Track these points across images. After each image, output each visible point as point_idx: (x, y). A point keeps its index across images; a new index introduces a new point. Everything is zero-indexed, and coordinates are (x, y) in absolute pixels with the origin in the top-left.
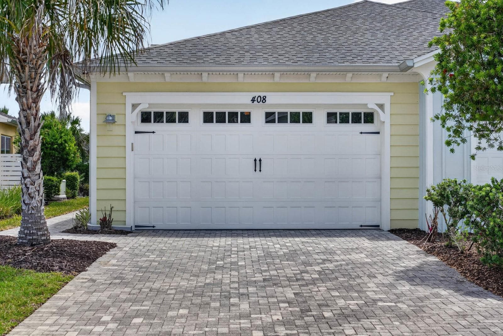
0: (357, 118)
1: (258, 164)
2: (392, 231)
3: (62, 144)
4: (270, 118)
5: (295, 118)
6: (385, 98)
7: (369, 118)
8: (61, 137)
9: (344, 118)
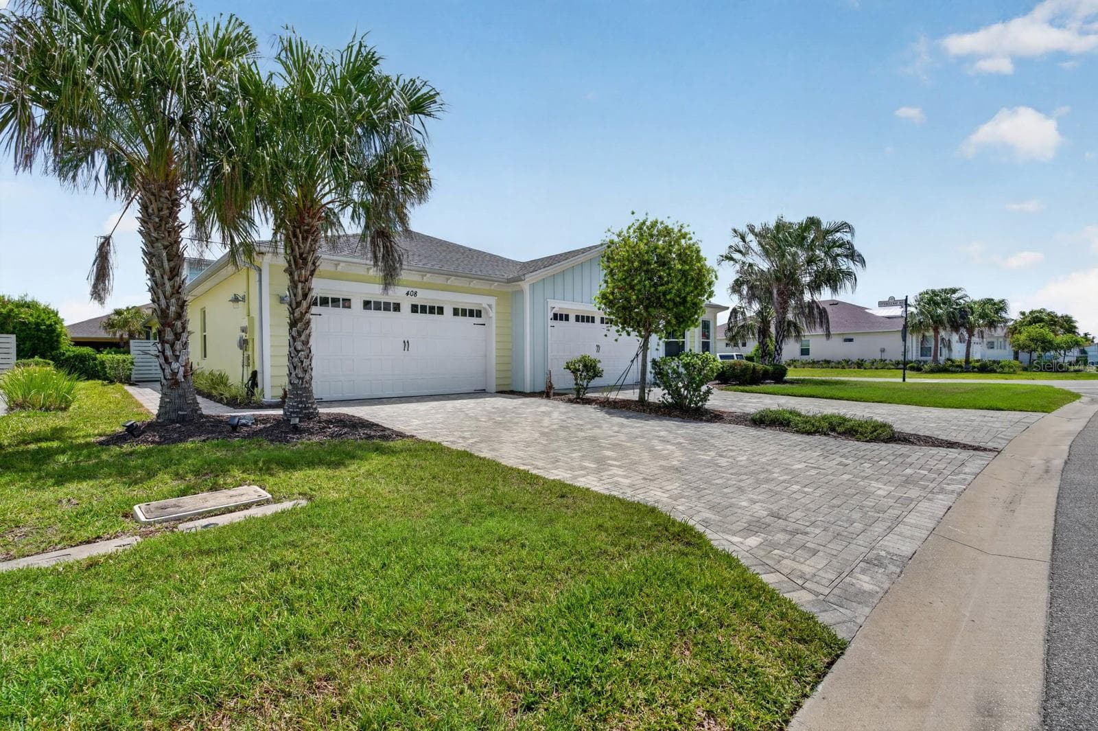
0: (471, 313)
1: (406, 344)
2: (497, 392)
3: (51, 325)
4: (414, 309)
5: (432, 310)
6: (492, 300)
7: (479, 314)
8: (49, 318)
9: (464, 313)
